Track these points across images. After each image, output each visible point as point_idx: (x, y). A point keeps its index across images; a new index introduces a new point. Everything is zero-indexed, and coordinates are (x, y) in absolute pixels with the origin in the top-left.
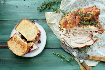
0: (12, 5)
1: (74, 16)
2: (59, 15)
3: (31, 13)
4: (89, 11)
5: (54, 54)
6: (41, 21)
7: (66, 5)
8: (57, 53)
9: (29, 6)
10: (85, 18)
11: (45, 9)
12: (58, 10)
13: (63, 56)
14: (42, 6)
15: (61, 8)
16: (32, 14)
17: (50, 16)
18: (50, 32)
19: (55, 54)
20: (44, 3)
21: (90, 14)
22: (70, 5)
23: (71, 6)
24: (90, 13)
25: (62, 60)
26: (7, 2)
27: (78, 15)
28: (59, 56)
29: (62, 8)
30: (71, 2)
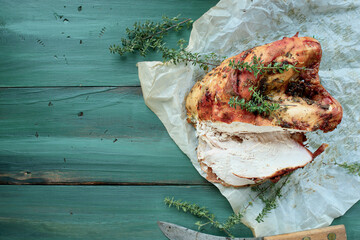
0: (23, 37)
1: (234, 78)
2: (185, 72)
3: (89, 63)
4: (282, 53)
5: (168, 204)
6: (122, 89)
7: (211, 35)
8: (178, 203)
9: (81, 38)
10: (271, 79)
11: (136, 49)
12: (182, 53)
13: (201, 210)
14: (128, 41)
15: (190, 48)
16: (90, 67)
17: (153, 75)
18: (154, 128)
19: (173, 206)
20: (132, 28)
21: (288, 63)
22: (223, 38)
23: (226, 40)
24: (285, 58)
25: (198, 223)
26: (6, 27)
27: (245, 72)
28: (189, 211)
29: (196, 47)
30: (226, 26)
